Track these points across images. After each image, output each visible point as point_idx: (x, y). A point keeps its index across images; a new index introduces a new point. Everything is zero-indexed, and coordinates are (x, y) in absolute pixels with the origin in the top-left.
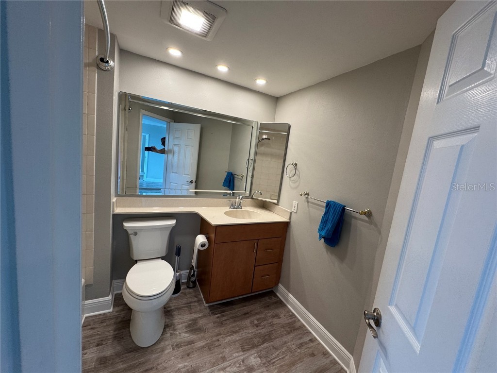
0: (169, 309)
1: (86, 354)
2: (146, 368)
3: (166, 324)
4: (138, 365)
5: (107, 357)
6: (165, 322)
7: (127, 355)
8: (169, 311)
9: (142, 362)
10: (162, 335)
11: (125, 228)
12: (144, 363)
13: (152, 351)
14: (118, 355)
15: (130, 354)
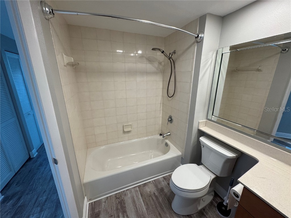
0: (205, 213)
1: (164, 182)
2: (161, 214)
3: (192, 216)
4: (162, 208)
5: (163, 190)
6: (193, 214)
7: (166, 199)
8: (203, 214)
9: (164, 209)
10: (183, 215)
11: (200, 140)
12: (163, 211)
13: (171, 213)
14: (166, 195)
15: (167, 201)
